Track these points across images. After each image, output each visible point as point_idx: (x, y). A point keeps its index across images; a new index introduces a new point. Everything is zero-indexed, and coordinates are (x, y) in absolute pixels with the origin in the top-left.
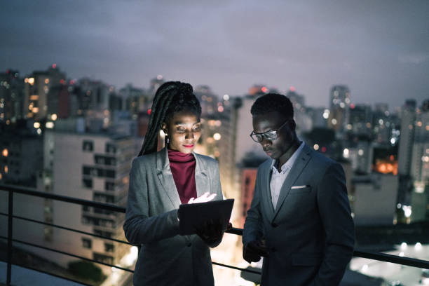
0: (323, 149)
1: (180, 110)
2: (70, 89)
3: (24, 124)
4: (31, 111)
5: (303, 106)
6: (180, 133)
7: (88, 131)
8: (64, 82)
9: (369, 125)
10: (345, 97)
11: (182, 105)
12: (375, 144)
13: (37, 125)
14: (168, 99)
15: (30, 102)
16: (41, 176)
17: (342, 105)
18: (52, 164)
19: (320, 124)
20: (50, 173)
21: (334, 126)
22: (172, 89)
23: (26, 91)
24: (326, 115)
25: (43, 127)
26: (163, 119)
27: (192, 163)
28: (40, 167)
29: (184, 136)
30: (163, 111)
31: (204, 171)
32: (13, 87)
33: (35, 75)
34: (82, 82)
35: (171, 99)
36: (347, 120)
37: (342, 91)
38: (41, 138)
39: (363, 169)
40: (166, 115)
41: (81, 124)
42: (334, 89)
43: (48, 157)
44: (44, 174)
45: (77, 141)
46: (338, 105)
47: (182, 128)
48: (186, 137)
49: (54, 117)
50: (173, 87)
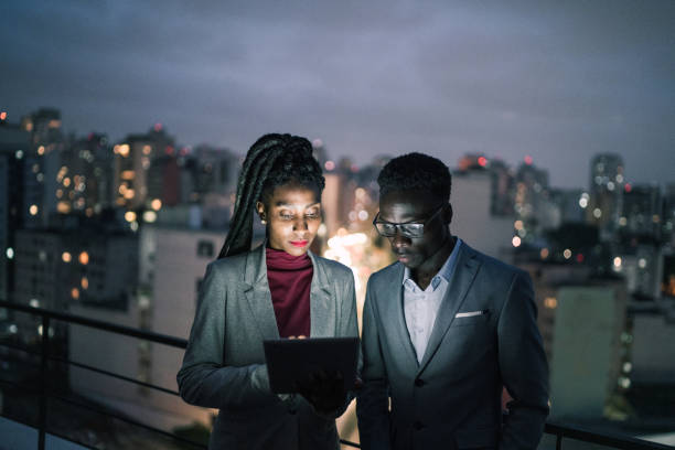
0: (580, 258)
1: (285, 181)
2: (182, 161)
3: (112, 215)
4: (122, 196)
5: (545, 188)
6: (285, 221)
7: (206, 225)
8: (170, 151)
9: (656, 219)
10: (616, 174)
11: (290, 173)
12: (667, 250)
13: (130, 216)
14: (266, 163)
15: (122, 181)
16: (135, 294)
17: (611, 186)
18: (151, 276)
19: (573, 217)
20: (148, 290)
21: (597, 220)
22: (274, 146)
23: (116, 165)
24: (584, 202)
25: (140, 220)
26: (257, 196)
27: (308, 272)
28: (133, 282)
29: (292, 226)
30: (257, 183)
31: (326, 286)
32: (97, 159)
33: (131, 140)
34: (200, 150)
35: (271, 162)
36: (619, 210)
37: (610, 163)
38: (135, 238)
39: (646, 291)
40: (263, 190)
41: (195, 215)
42: (597, 160)
43: (146, 266)
44: (139, 291)
45: (189, 241)
46: (605, 186)
47: (287, 213)
48: (295, 229)
49: (156, 204)
50: (275, 142)
